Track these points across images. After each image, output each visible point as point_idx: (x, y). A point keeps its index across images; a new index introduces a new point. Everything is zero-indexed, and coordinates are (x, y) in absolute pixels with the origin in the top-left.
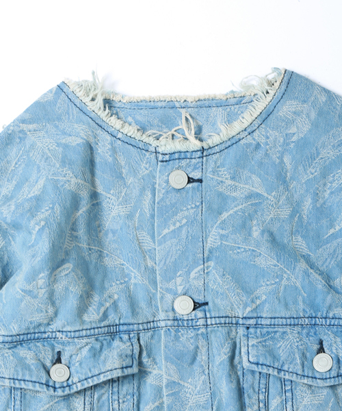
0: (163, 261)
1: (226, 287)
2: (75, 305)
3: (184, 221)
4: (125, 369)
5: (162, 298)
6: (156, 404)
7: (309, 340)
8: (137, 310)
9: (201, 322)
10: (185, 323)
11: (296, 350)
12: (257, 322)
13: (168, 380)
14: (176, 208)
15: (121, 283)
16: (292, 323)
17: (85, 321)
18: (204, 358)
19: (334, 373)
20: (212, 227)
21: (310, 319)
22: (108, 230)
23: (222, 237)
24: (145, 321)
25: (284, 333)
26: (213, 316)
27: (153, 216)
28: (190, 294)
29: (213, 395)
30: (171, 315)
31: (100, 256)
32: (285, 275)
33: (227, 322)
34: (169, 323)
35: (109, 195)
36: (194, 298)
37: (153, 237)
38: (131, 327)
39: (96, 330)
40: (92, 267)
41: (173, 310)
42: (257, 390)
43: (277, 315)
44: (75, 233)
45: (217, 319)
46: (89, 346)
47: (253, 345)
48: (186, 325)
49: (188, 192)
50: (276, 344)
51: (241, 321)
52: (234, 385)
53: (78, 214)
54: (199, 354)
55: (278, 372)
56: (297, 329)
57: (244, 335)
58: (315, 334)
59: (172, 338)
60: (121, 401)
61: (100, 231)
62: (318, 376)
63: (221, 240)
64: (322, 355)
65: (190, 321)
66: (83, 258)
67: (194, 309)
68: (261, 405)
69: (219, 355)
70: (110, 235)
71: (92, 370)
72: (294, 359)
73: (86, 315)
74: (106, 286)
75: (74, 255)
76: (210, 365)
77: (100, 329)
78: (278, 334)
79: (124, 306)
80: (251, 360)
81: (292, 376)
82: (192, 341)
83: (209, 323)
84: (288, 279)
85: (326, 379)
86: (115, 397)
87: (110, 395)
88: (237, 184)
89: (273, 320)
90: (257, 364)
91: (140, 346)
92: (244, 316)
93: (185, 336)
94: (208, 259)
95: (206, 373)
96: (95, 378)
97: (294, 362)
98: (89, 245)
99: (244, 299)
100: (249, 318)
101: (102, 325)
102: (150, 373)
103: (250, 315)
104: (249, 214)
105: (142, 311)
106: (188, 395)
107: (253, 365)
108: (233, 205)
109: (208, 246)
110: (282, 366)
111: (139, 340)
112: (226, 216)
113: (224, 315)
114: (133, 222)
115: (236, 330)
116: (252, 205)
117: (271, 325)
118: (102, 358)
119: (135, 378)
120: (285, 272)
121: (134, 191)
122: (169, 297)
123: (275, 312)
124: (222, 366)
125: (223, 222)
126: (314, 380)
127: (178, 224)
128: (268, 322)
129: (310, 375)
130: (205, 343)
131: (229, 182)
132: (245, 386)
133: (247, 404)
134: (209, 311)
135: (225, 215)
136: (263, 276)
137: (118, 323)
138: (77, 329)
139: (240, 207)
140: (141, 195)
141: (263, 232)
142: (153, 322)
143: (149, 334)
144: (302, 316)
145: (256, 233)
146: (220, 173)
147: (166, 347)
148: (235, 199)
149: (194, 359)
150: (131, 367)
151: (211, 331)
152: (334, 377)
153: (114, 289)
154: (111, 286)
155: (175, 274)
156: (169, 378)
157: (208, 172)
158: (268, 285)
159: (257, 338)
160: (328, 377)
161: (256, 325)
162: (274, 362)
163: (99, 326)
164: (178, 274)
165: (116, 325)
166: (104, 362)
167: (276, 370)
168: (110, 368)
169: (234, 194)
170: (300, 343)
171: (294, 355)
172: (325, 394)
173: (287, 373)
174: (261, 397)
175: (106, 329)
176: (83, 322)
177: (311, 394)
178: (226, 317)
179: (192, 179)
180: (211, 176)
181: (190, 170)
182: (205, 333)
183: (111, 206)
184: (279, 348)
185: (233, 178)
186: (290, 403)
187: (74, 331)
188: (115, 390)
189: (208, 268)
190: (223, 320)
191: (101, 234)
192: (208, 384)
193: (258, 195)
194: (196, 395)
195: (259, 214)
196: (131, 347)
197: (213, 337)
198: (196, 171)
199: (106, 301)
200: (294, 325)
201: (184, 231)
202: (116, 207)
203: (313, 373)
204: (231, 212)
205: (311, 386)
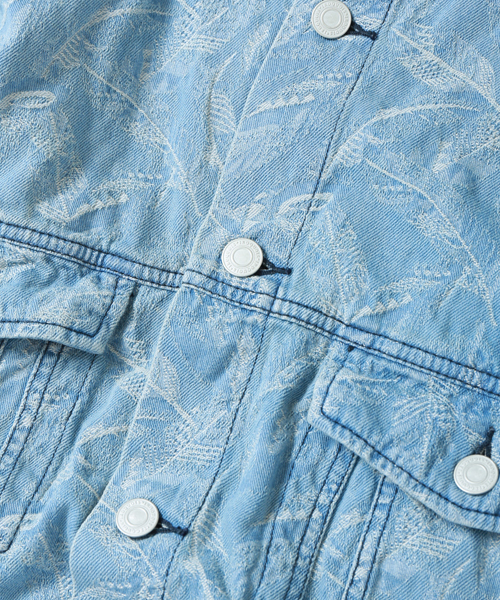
0: (240, 161)
1: (339, 251)
2: (29, 175)
3: (310, 98)
4: (74, 334)
5: (208, 231)
6: (112, 430)
7: (466, 418)
8: (155, 240)
9: (261, 301)
10: (230, 291)
11: (429, 427)
12: (373, 342)
13: (152, 390)
14: (305, 71)
15: (146, 180)
16: (444, 370)
17: (38, 214)
18: (240, 374)
19: (489, 504)
20: (357, 125)
21: (485, 376)
22: (162, 74)
23: (369, 149)
24: (160, 265)
25: (421, 385)
26: (289, 297)
27: (254, 73)
28: (264, 241)
29: (226, 456)
30: (208, 266)
31: (127, 113)
32: (466, 268)
33: (313, 320)
34: (198, 279)
35: (190, 10)
36: (268, 252)
37: (238, 111)
38: (128, 265)
39: (53, 241)
40: (98, 124)
41: (219, 259)
42: (320, 481)
43: (418, 342)
44: (90, 47)
45: (295, 306)
46: (29, 267)
47: (342, 382)
48: (228, 295)
49: (339, 48)
50: (393, 398)
51: (342, 331)
52: (274, 450)
53: (111, 14)
54: (233, 364)
55: (372, 456)
56: (450, 387)
57: (336, 359)
58: (485, 411)
59: (191, 310)
60: (47, 397)
61: (147, 71)
62: (453, 496)
63: (365, 154)
64: (481, 458)
65: (240, 292)
66: (87, 99)
67: (258, 273)
68: (317, 514)
69: (271, 378)
70: (164, 85)
71: (10, 308)
72: (416, 443)
73: (46, 204)
74: (114, 173)
75: (67, 83)
76: (247, 395)
77: (61, 242)
78: (407, 382)
79: (129, 223)
80: (327, 409)
81: (398, 476)
82: (228, 330)
83: (276, 308)
84: (471, 279)
85: (468, 510)
86: (39, 385)
87: (31, 377)
88: (444, 65)
89: (406, 348)
90: (336, 422)
91: (129, 308)
92: (353, 321)
93: (219, 317)
94: (327, 186)
95: (233, 408)
96: (7, 325)
97: (415, 450)
98: (110, 81)
99: (366, 287)
100: (361, 330)
101: (71, 236)
102: (130, 368)
103: (365, 324)
104: (442, 126)
105: (164, 245)
106: (179, 438)
107: (327, 422)
108: (417, 100)
109: (336, 160)
110: (385, 447)
111: (133, 296)
112: (393, 115)
113: (312, 304)
114: (213, 70)
115: (327, 345)
116: (456, 110)
117: (398, 358)
118: (40, 295)
119: (95, 367)
120: (470, 262)
121: (241, 17)
122: (221, 233)
123: (418, 335)
124: (266, 403)
125: (382, 123)
126: (443, 502)
127: (294, 100)
128: (394, 349)
129: (438, 488)
130: (252, 346)
131: (429, 56)
132: (298, 463)
133: (287, 500)
134: (287, 287)
135: (392, 112)
136: (424, 257)
137: (104, 248)
138: (15, 221)
139: (430, 106)
140: (249, 28)
141: (457, 168)
142: (176, 273)
143: (159, 294)
144: (470, 363)
145: (441, 165)
146: (419, 34)
147: (171, 323)
148: (427, 89)
149: (219, 370)
150: (91, 336)
151: (275, 327)
152: (486, 513)
153: (127, 184)
154: (124, 176)
155: (252, 195)
156: (156, 388)
157: (394, 25)
158: (424, 277)
159: (360, 371)
160: (475, 507)
161: (369, 348)
162: (371, 431)
163: (62, 234)
164: (257, 198)
165: (100, 251)
166: (40, 302)
167: (370, 449)
168: (43, 318)
169: (430, 81)
170: (442, 416)
171: (421, 435)
172: (457, 543)
173: (390, 466)
174: (323, 499)
175: (76, 247)
176: (34, 214)
177: (426, 531)
178: (315, 310)
179: (359, 27)
180: (398, 34)
181: (361, 9)
182: (261, 325)
183: (186, 30)
184: (396, 409)
185: (440, 51)
186: (375, 533)
187: (8, 224)
188: (45, 370)
189: (319, 203)
190: (305, 314)
191: (148, 76)
192: (228, 430)
193: (477, 98)
194: (195, 442)
195: (464, 132)
196: (108, 301)
197: (273, 341)
198: (372, 15)
199: (99, 196)
200: (446, 376)
201: (299, 117)
202: (195, 36)
203: (446, 487)
204: (408, 110)
205: (433, 515)
